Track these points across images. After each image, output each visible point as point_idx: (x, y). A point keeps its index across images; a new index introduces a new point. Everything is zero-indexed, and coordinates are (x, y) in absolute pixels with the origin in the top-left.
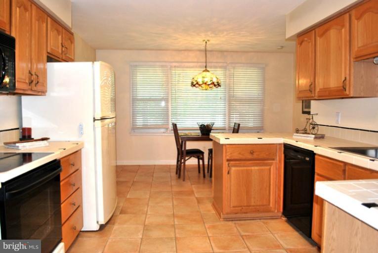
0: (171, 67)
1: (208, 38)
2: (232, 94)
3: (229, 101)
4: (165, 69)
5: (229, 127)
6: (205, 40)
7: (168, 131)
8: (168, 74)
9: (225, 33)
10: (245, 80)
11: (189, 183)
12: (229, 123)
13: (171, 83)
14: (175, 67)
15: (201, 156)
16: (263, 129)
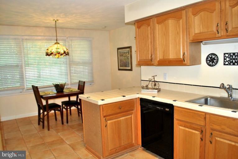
0: (23, 39)
1: (58, 18)
2: (71, 59)
3: (70, 64)
4: (18, 41)
5: (71, 83)
6: (54, 20)
7: (24, 91)
8: (20, 45)
9: (74, 15)
10: (79, 49)
11: (54, 132)
12: (71, 80)
13: (24, 53)
14: (26, 39)
15: (59, 109)
16: (93, 82)
